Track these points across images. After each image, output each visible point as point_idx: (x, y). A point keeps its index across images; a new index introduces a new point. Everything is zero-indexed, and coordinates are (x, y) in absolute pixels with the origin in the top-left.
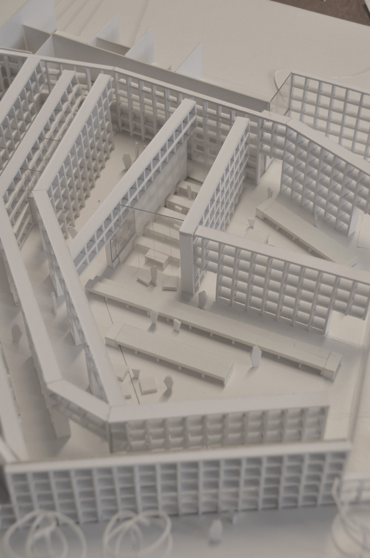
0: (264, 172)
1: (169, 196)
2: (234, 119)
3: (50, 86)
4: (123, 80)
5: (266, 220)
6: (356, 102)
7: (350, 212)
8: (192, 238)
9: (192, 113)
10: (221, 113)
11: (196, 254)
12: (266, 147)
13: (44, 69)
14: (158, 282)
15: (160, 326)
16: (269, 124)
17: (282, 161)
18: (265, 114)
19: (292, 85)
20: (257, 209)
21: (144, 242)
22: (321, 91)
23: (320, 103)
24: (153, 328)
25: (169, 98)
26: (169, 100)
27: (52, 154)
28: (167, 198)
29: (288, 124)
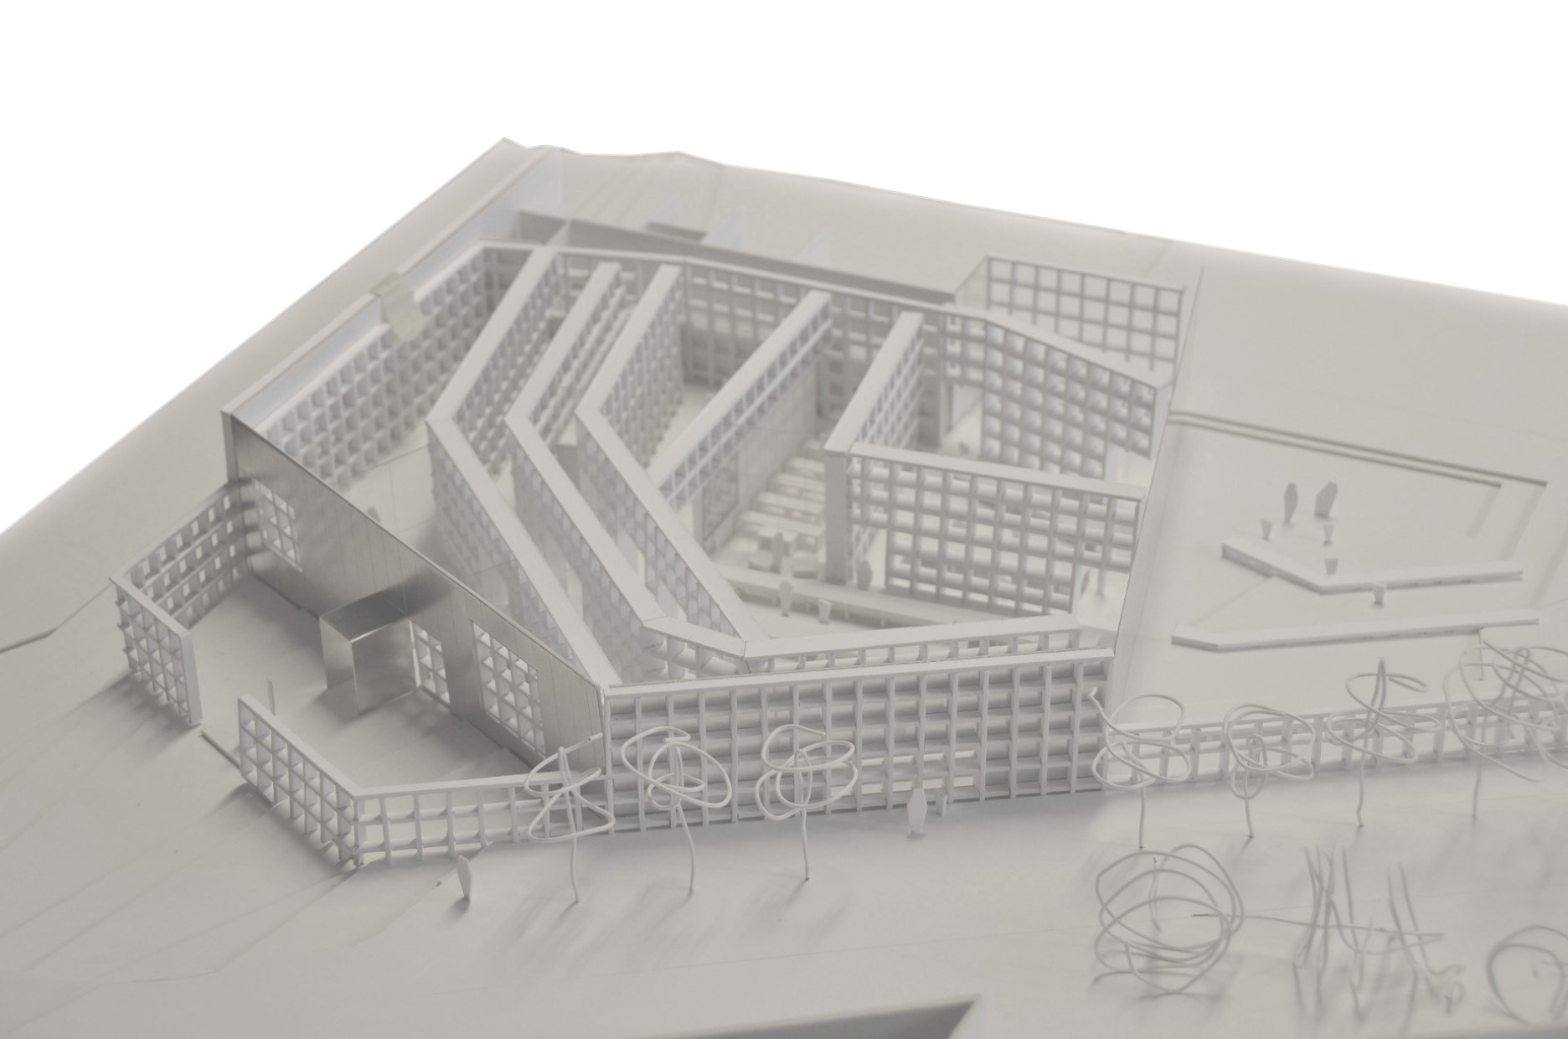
0: (950, 428)
2: (893, 320)
3: (569, 302)
4: (700, 281)
7: (1102, 459)
8: (845, 460)
9: (824, 313)
10: (873, 314)
11: (850, 498)
12: (954, 372)
13: (561, 271)
16: (954, 328)
19: (990, 279)
21: (753, 517)
26: (779, 304)
27: (601, 361)
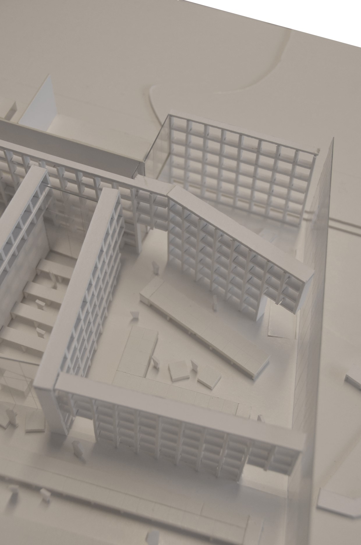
1: (27, 285)
2: (99, 185)
5: (152, 307)
6: (253, 148)
7: (257, 299)
10: (82, 177)
14: (18, 421)
15: (24, 496)
16: (145, 193)
17: (167, 232)
18: (139, 181)
19: (171, 128)
20: (141, 295)
22: (208, 135)
23: (207, 147)
24: (14, 500)
25: (12, 160)
26: (13, 162)
28: (25, 288)
29: (169, 195)
